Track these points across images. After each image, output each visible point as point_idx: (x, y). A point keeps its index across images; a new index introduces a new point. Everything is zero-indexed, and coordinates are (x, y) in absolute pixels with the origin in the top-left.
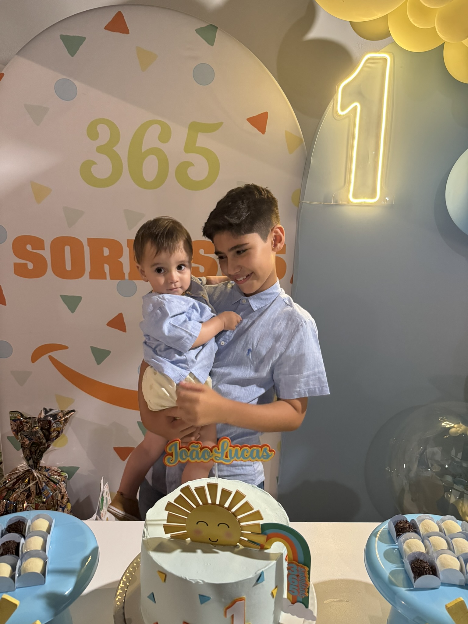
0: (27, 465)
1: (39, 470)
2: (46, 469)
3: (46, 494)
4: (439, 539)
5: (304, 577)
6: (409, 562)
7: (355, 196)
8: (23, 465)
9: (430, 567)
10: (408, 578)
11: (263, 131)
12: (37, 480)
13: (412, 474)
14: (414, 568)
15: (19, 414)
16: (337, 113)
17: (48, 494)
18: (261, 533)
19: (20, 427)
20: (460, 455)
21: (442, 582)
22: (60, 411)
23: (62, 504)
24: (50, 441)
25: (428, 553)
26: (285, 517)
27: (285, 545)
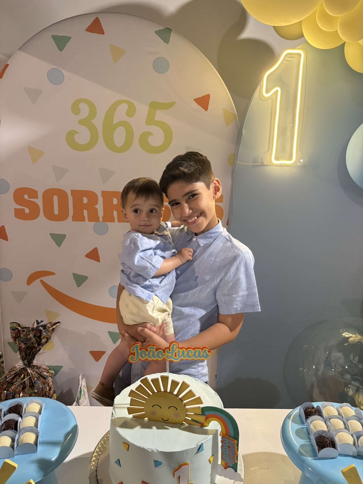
0: (23, 364)
1: (32, 368)
2: (37, 367)
3: (37, 386)
4: (337, 420)
5: (234, 448)
6: (314, 438)
7: (277, 159)
8: (19, 364)
9: (330, 442)
10: (314, 450)
11: (206, 108)
12: (31, 376)
13: (320, 373)
14: (318, 442)
15: (17, 324)
16: (263, 95)
17: (38, 387)
18: (201, 414)
19: (18, 335)
20: (357, 359)
21: (340, 453)
22: (49, 323)
23: (49, 394)
24: (41, 346)
25: (329, 431)
26: (220, 403)
27: (220, 424)
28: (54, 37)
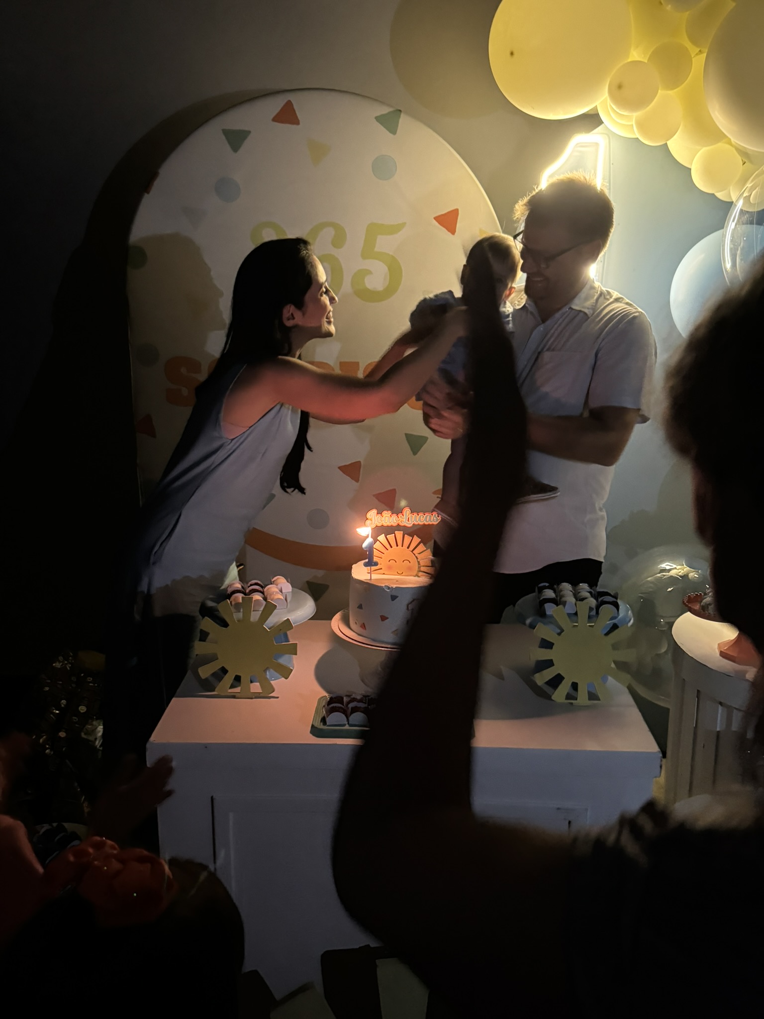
11: (453, 231)
28: (226, 133)
